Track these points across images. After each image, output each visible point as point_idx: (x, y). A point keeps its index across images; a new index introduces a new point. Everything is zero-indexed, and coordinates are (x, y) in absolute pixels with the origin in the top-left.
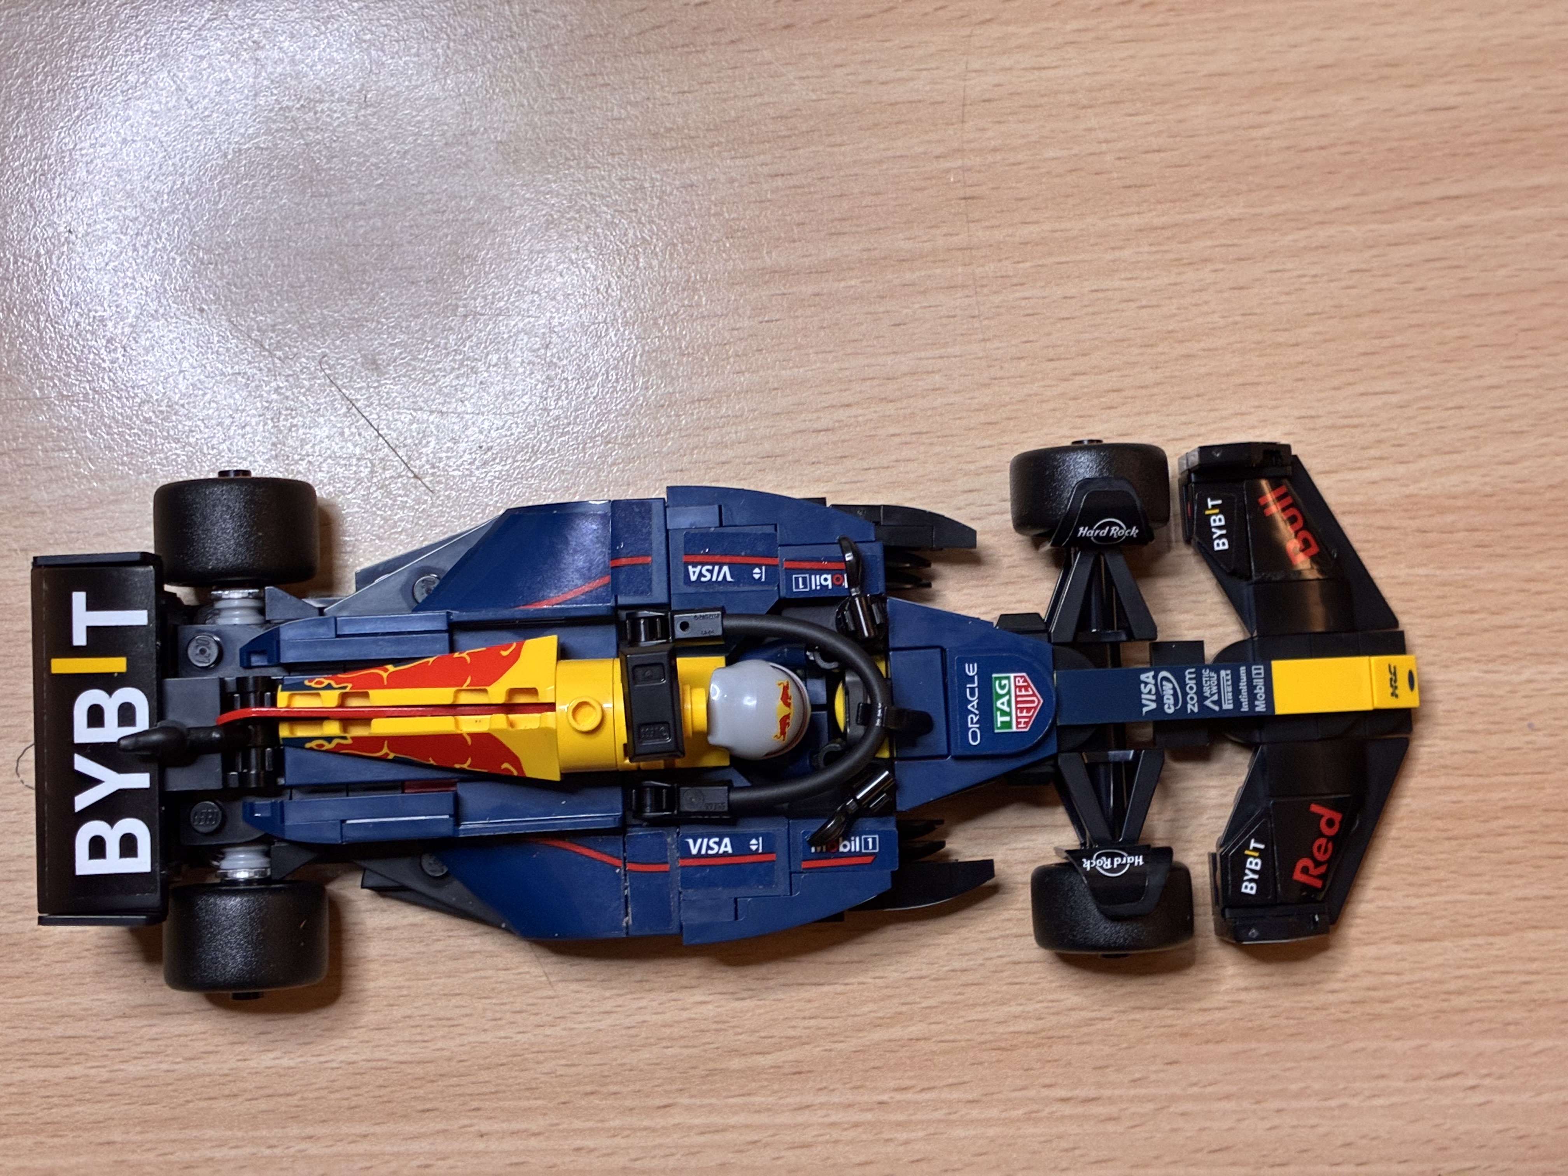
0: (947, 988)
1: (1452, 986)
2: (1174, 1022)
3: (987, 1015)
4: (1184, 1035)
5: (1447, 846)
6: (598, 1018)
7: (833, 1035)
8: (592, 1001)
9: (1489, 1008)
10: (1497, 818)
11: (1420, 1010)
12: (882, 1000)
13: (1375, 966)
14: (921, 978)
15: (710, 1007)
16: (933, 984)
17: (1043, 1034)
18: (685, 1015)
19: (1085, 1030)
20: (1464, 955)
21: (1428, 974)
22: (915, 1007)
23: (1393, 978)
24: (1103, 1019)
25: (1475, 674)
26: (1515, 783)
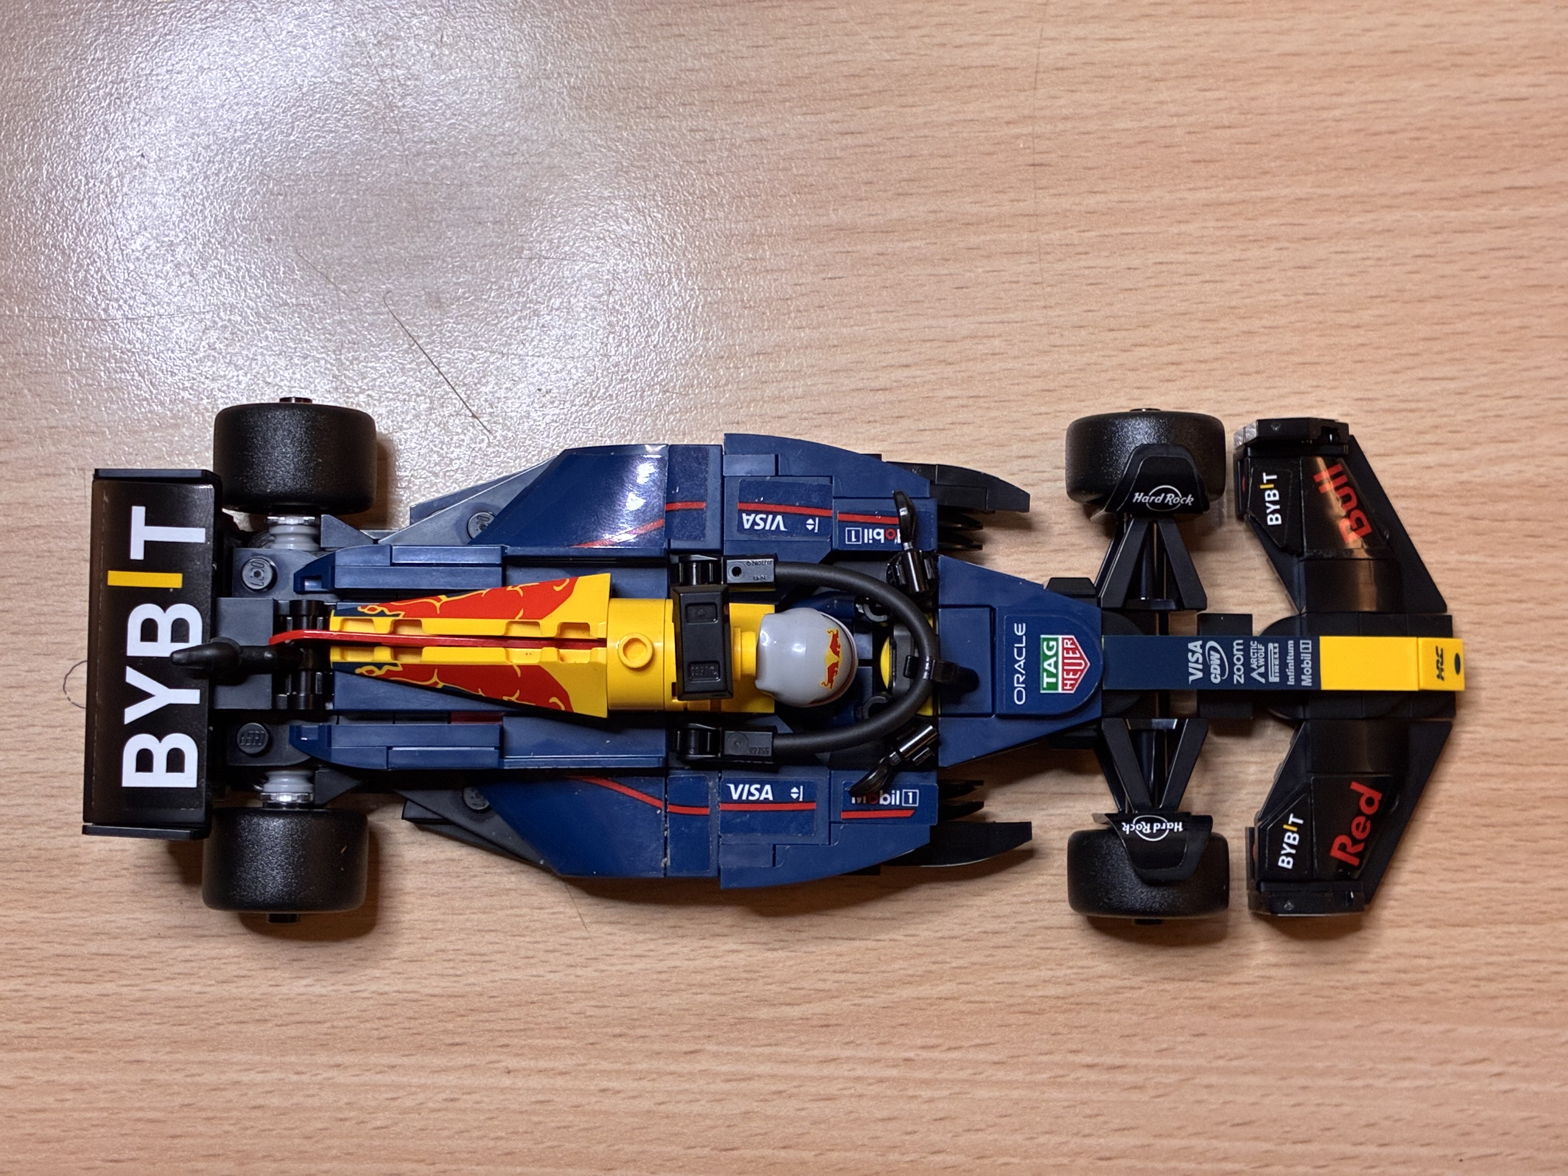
0: (978, 950)
1: (1483, 972)
2: (1204, 994)
3: (1016, 979)
4: (1212, 1008)
5: (1484, 832)
6: (629, 961)
7: (863, 990)
8: (625, 944)
9: (1519, 996)
10: (1534, 808)
11: (1450, 995)
12: (913, 958)
13: (1407, 949)
14: (953, 938)
15: (742, 955)
16: (964, 944)
17: (1072, 1000)
18: (716, 962)
19: (1114, 998)
20: (1497, 942)
21: (1459, 959)
22: (946, 967)
23: (1424, 962)
24: (1132, 988)
25: (1521, 663)
26: (1555, 774)
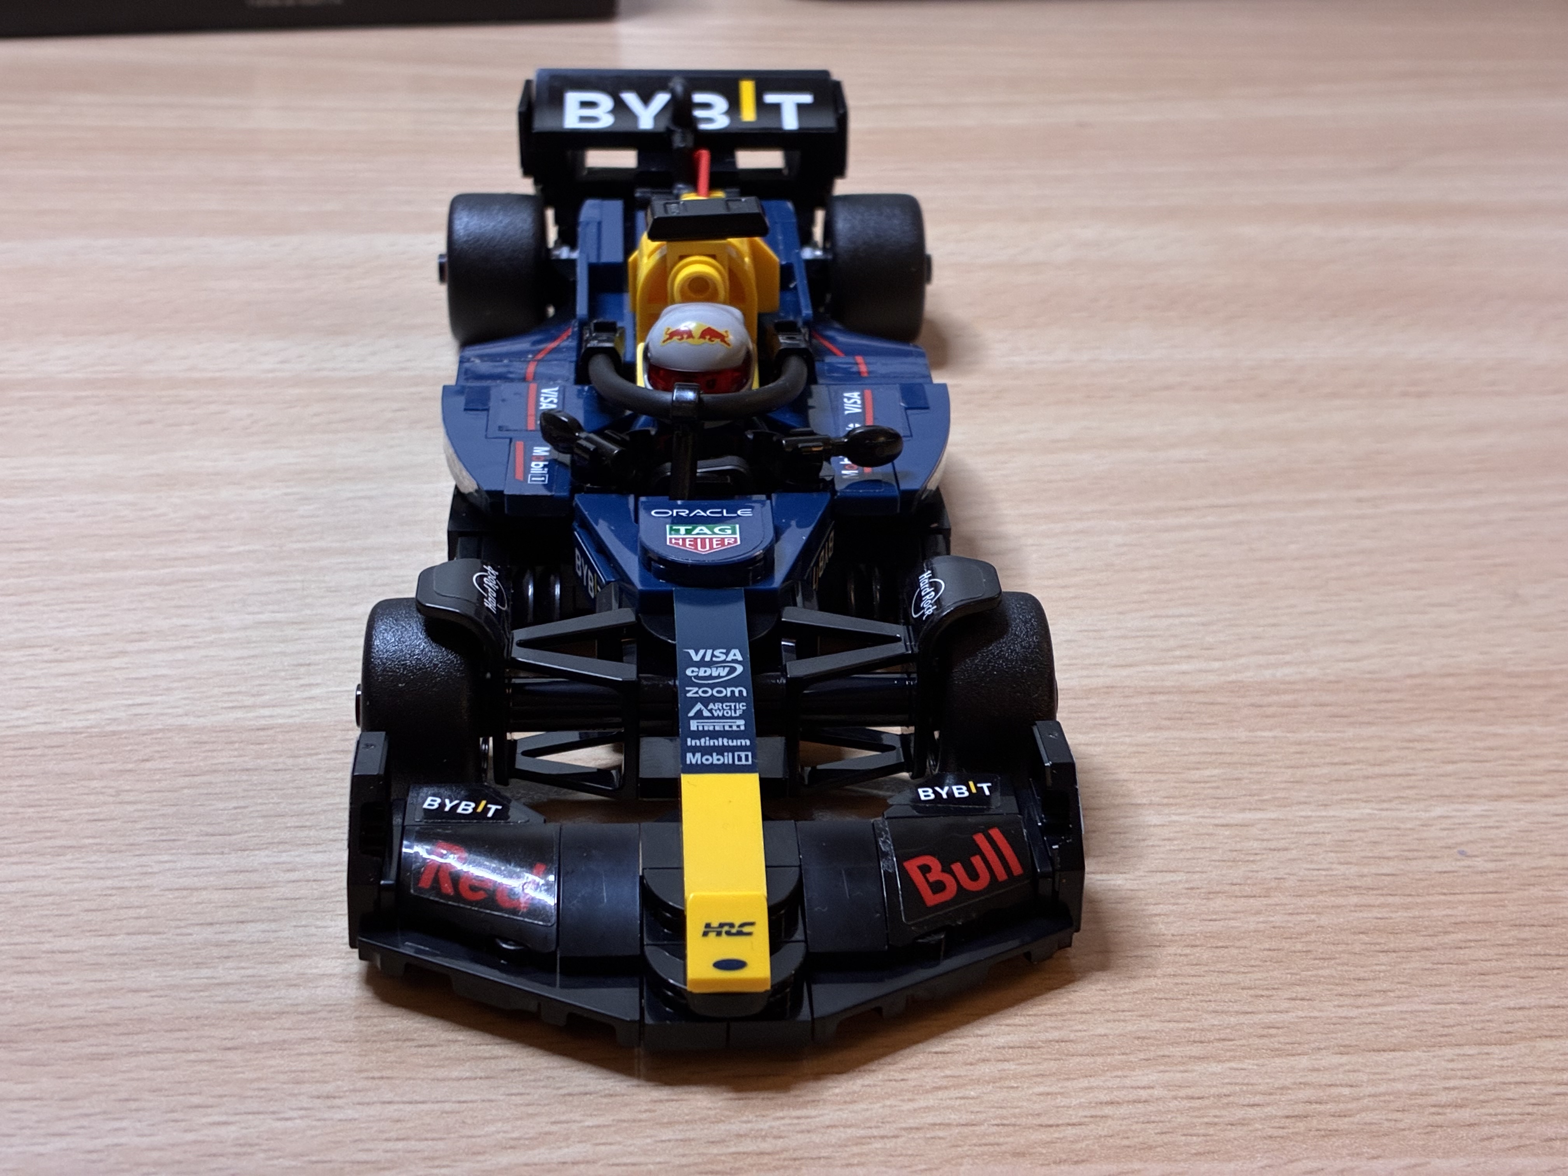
0: (626, 1105)
1: (1444, 1098)
2: (1002, 1140)
3: (692, 1135)
4: (1017, 1154)
5: (1383, 958)
6: (42, 1140)
7: (433, 1159)
8: (39, 1122)
9: (1513, 1122)
10: (1446, 933)
11: (1401, 1125)
12: (521, 1119)
13: (1313, 1078)
14: (586, 1094)
15: (233, 1128)
16: (605, 1100)
17: (785, 1155)
18: (190, 1137)
19: (856, 1149)
20: (1451, 1065)
21: (1399, 1086)
22: (574, 1127)
23: (1346, 1091)
24: (882, 1137)
26: (1460, 902)
